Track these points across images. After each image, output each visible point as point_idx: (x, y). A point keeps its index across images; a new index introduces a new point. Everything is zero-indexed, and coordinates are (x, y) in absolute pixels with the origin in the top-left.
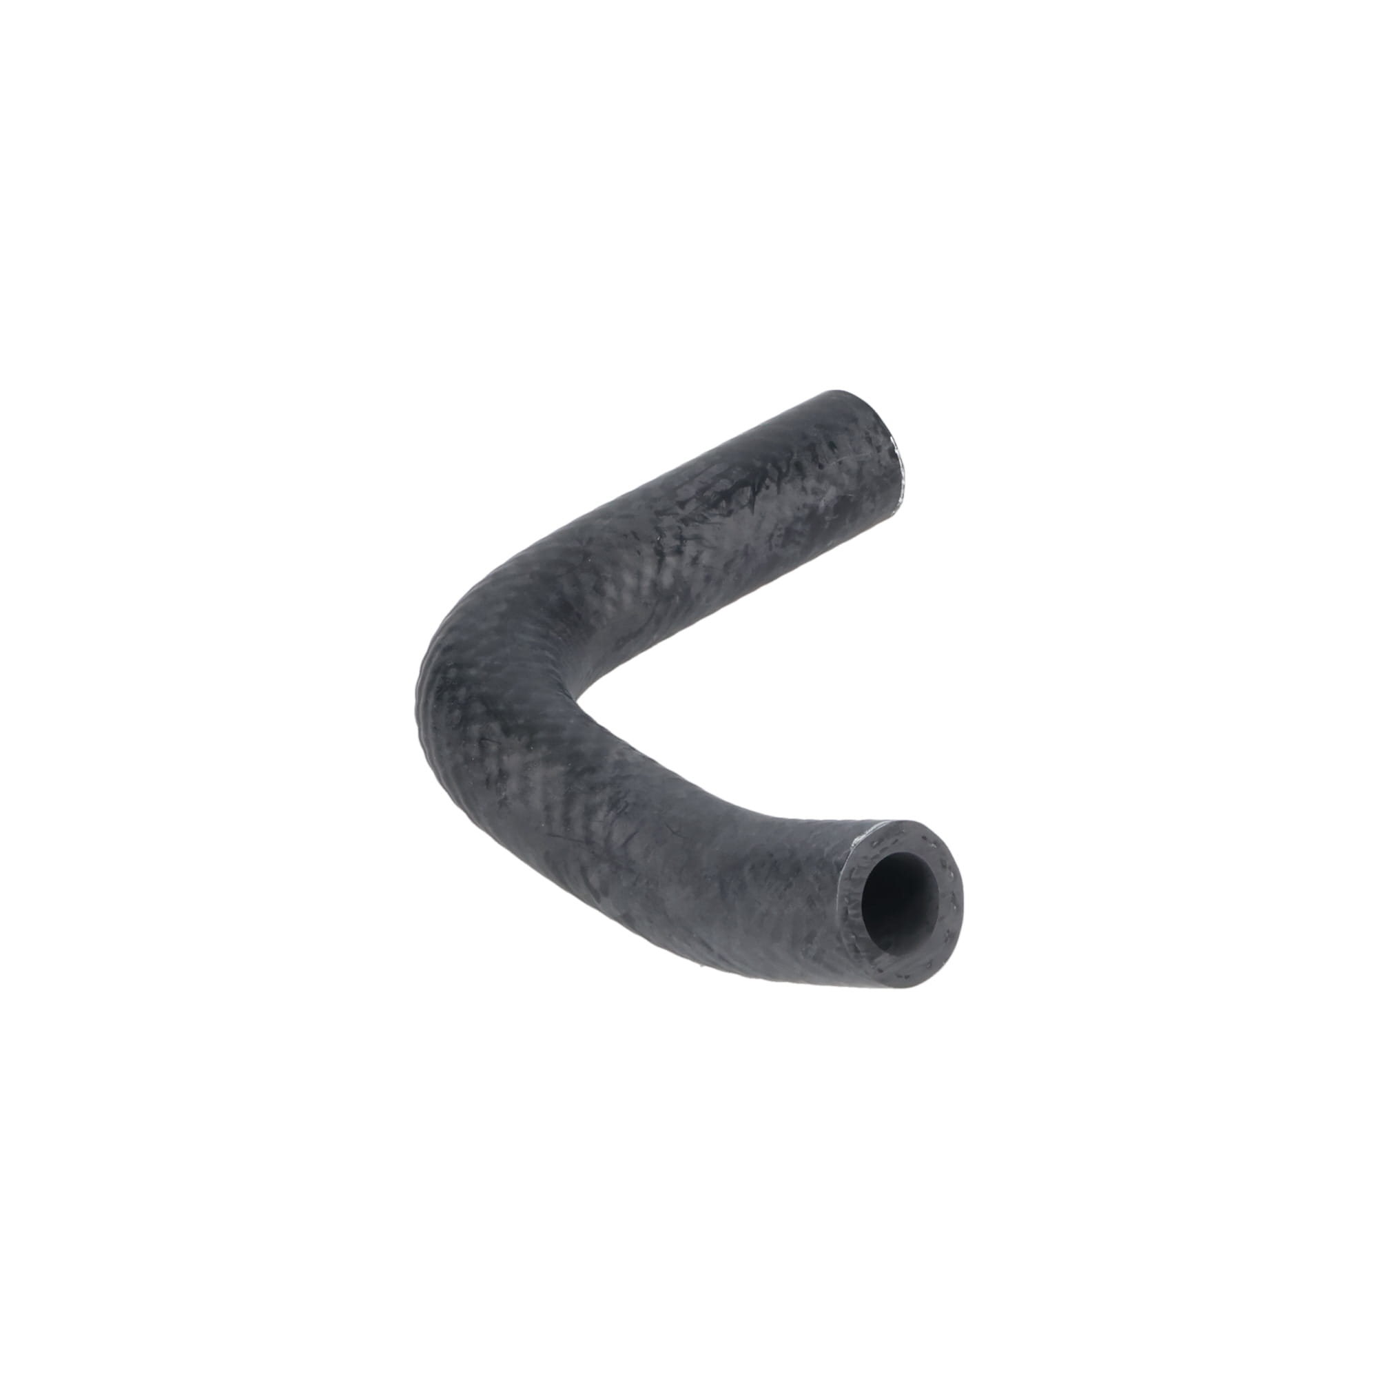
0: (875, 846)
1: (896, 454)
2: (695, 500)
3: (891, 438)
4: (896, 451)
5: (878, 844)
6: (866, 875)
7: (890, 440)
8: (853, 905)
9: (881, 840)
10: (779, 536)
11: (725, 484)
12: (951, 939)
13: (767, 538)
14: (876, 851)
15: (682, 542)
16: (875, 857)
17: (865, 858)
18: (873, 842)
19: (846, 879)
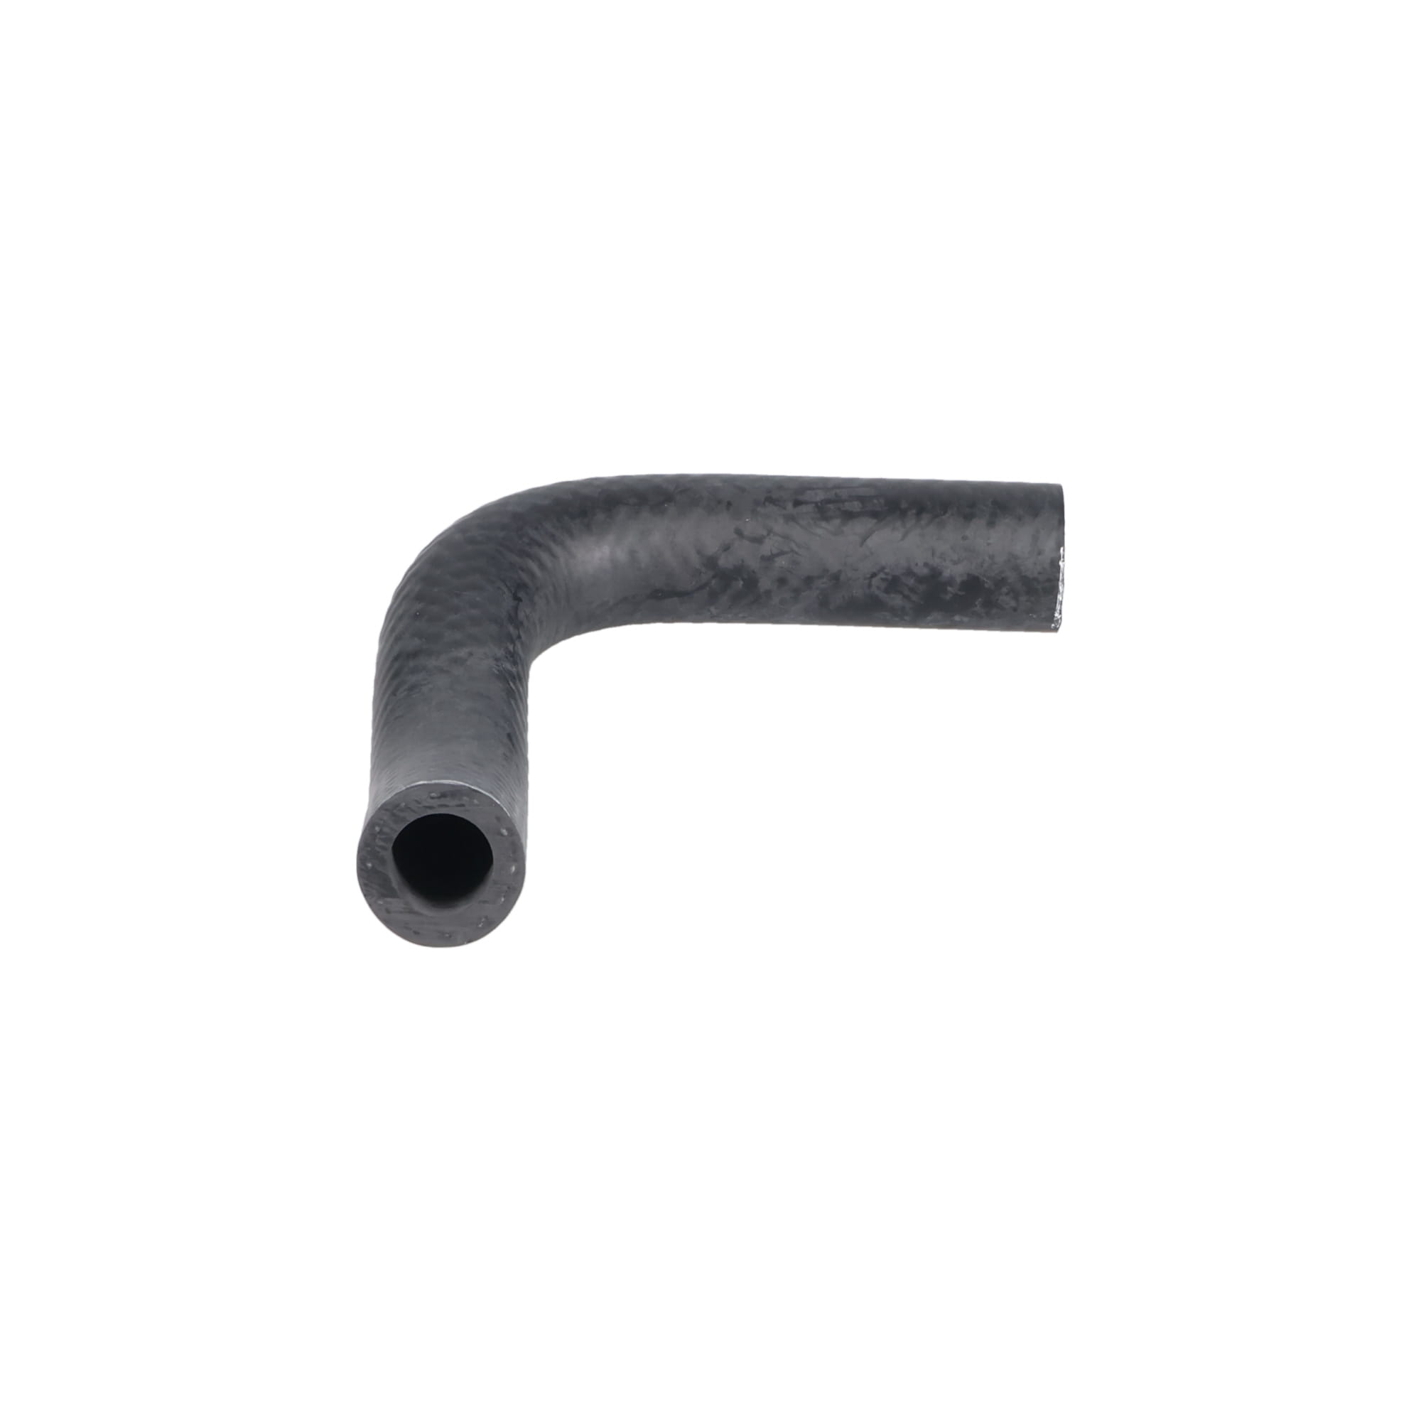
0: (432, 798)
1: (1059, 566)
2: (813, 505)
3: (1062, 549)
4: (1061, 563)
5: (439, 798)
6: (412, 818)
7: (1059, 550)
8: (383, 837)
9: (443, 795)
10: (883, 580)
11: (856, 506)
12: (489, 924)
13: (869, 576)
14: (435, 803)
15: (768, 535)
16: (431, 808)
17: (418, 802)
18: (433, 792)
19: (386, 810)
